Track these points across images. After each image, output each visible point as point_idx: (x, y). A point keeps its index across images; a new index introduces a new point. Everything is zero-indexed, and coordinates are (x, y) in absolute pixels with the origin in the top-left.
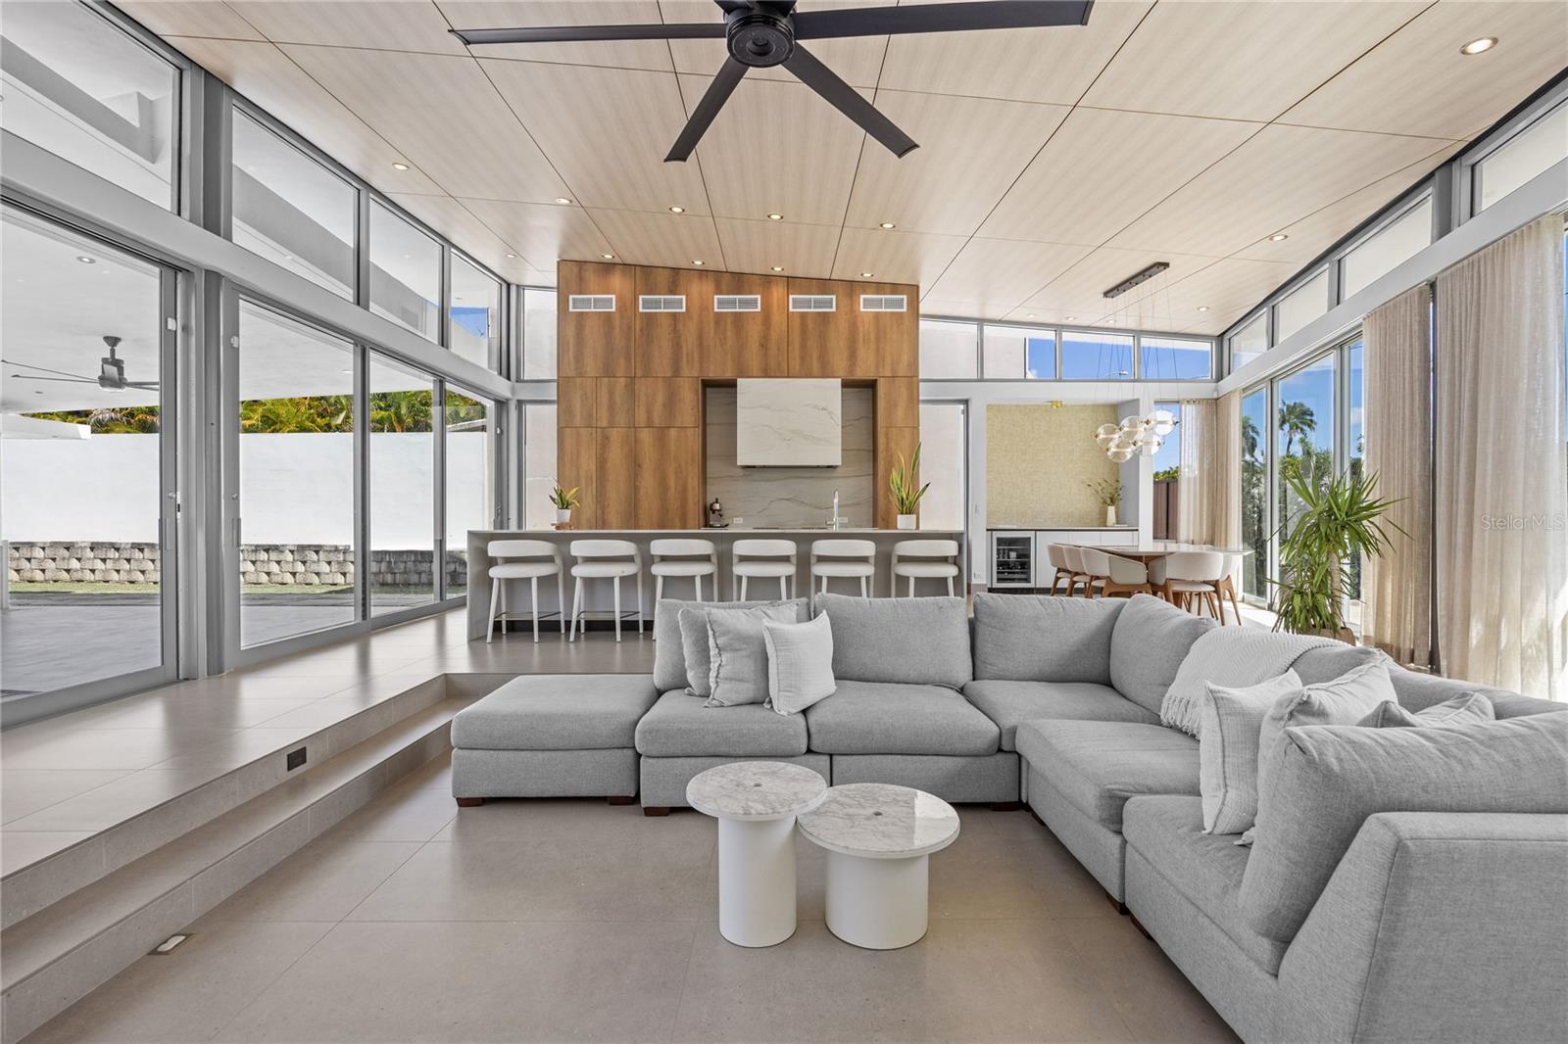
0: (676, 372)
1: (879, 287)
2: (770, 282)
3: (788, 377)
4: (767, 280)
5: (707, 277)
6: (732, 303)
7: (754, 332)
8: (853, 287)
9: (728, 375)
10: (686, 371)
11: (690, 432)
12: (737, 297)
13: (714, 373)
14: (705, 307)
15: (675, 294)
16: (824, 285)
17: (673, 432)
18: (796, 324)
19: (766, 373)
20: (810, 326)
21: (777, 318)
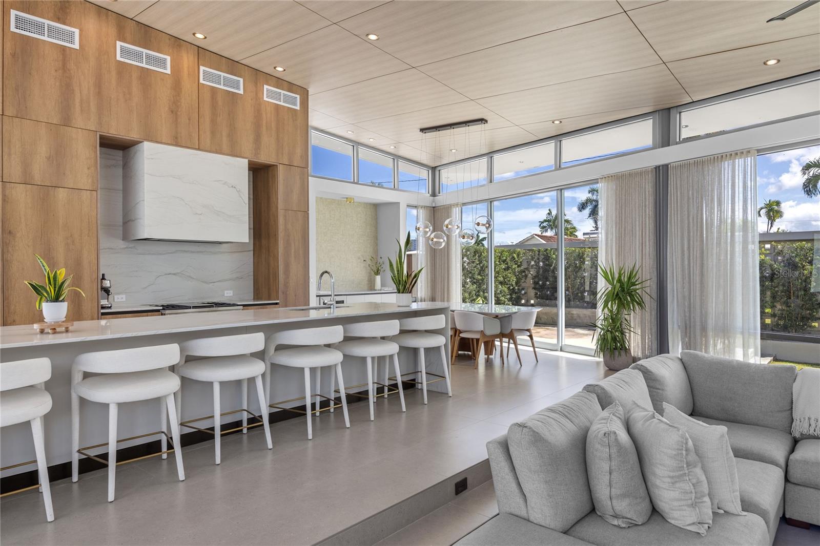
0: (66, 121)
1: (279, 82)
2: (180, 46)
3: (199, 149)
4: (177, 43)
5: (107, 16)
6: (139, 56)
7: (163, 94)
8: (258, 76)
9: (133, 136)
10: (79, 120)
11: (85, 195)
12: (145, 51)
13: (116, 131)
14: (105, 53)
15: (64, 23)
16: (233, 66)
17: (62, 195)
18: (207, 96)
19: (176, 142)
20: (220, 103)
21: (187, 85)
